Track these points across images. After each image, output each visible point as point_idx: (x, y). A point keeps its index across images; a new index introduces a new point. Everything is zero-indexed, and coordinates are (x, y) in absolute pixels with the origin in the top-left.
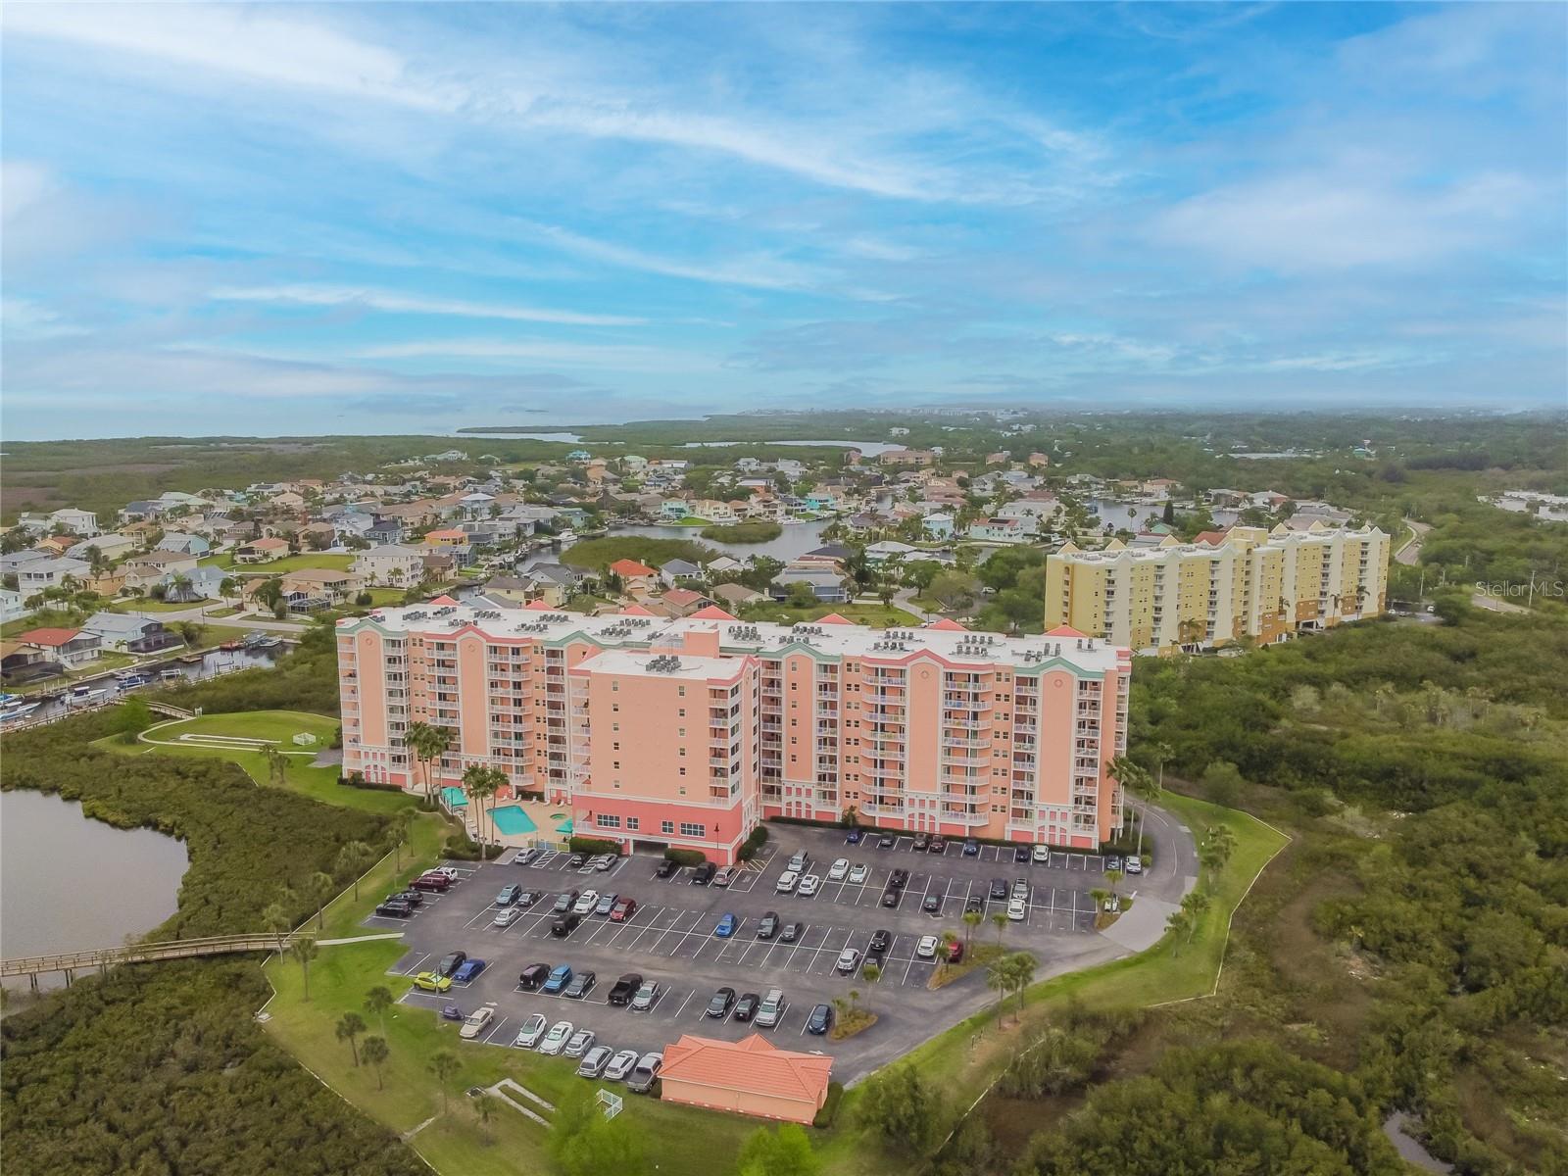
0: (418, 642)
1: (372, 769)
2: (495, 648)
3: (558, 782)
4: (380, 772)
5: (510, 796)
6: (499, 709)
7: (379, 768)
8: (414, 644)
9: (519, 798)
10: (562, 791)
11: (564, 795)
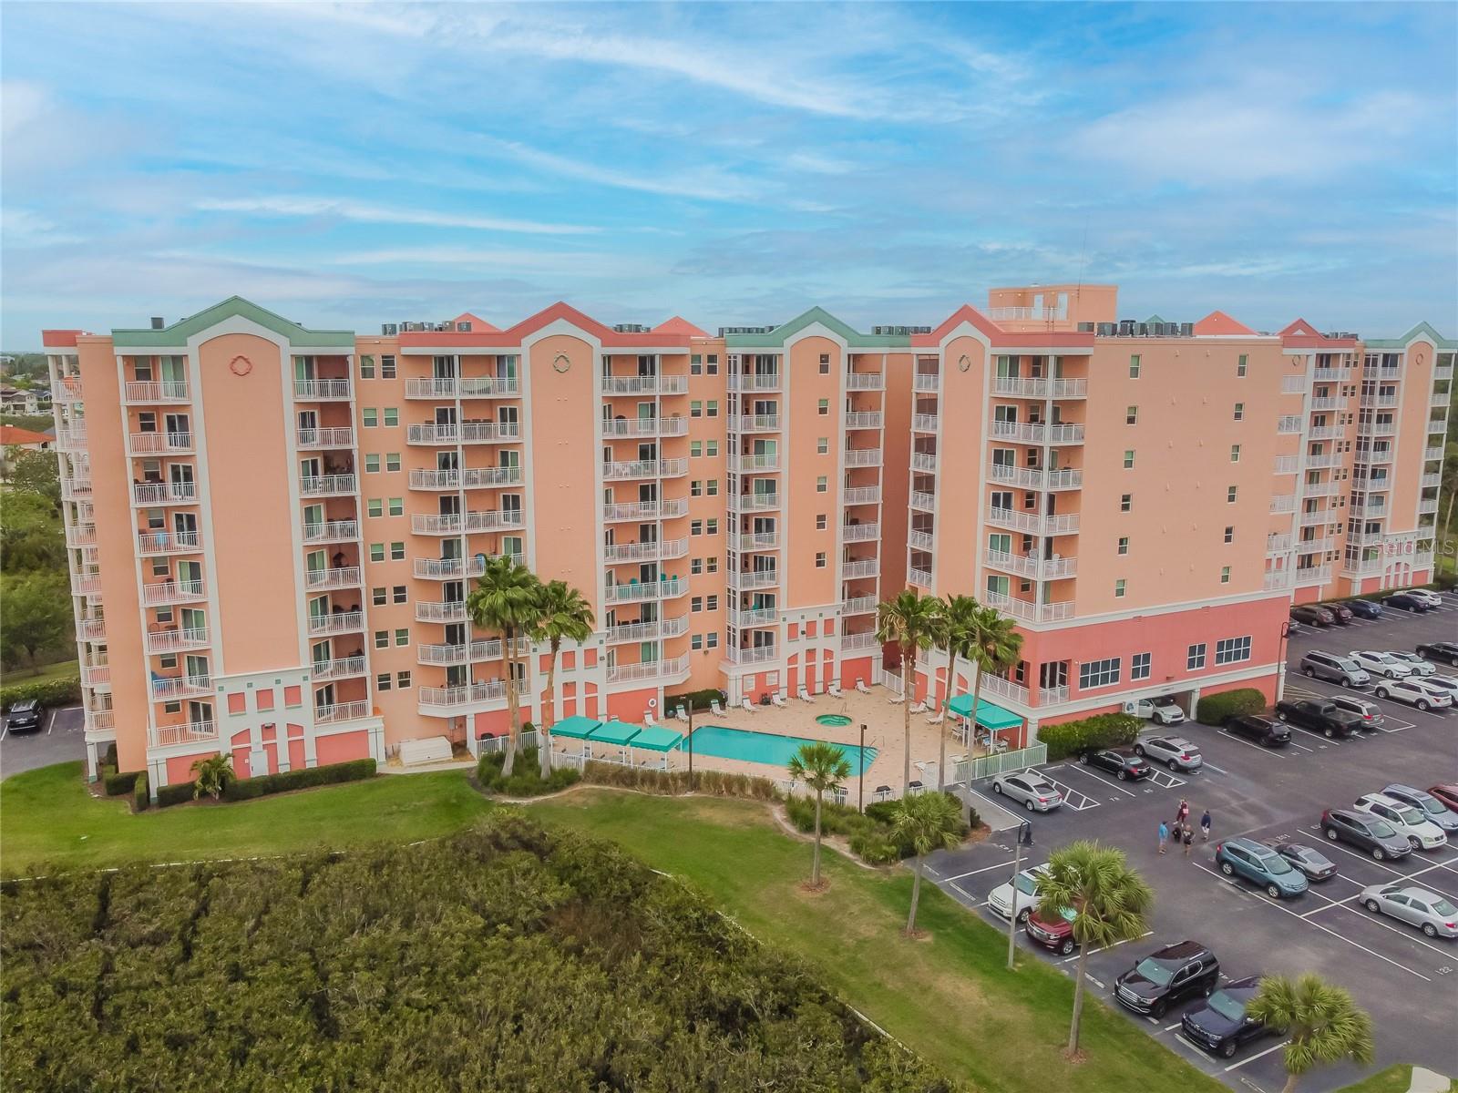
0: (378, 367)
1: (256, 738)
2: (610, 360)
3: (758, 656)
4: (282, 739)
6: (617, 510)
7: (281, 732)
8: (367, 373)
10: (768, 675)
11: (772, 682)
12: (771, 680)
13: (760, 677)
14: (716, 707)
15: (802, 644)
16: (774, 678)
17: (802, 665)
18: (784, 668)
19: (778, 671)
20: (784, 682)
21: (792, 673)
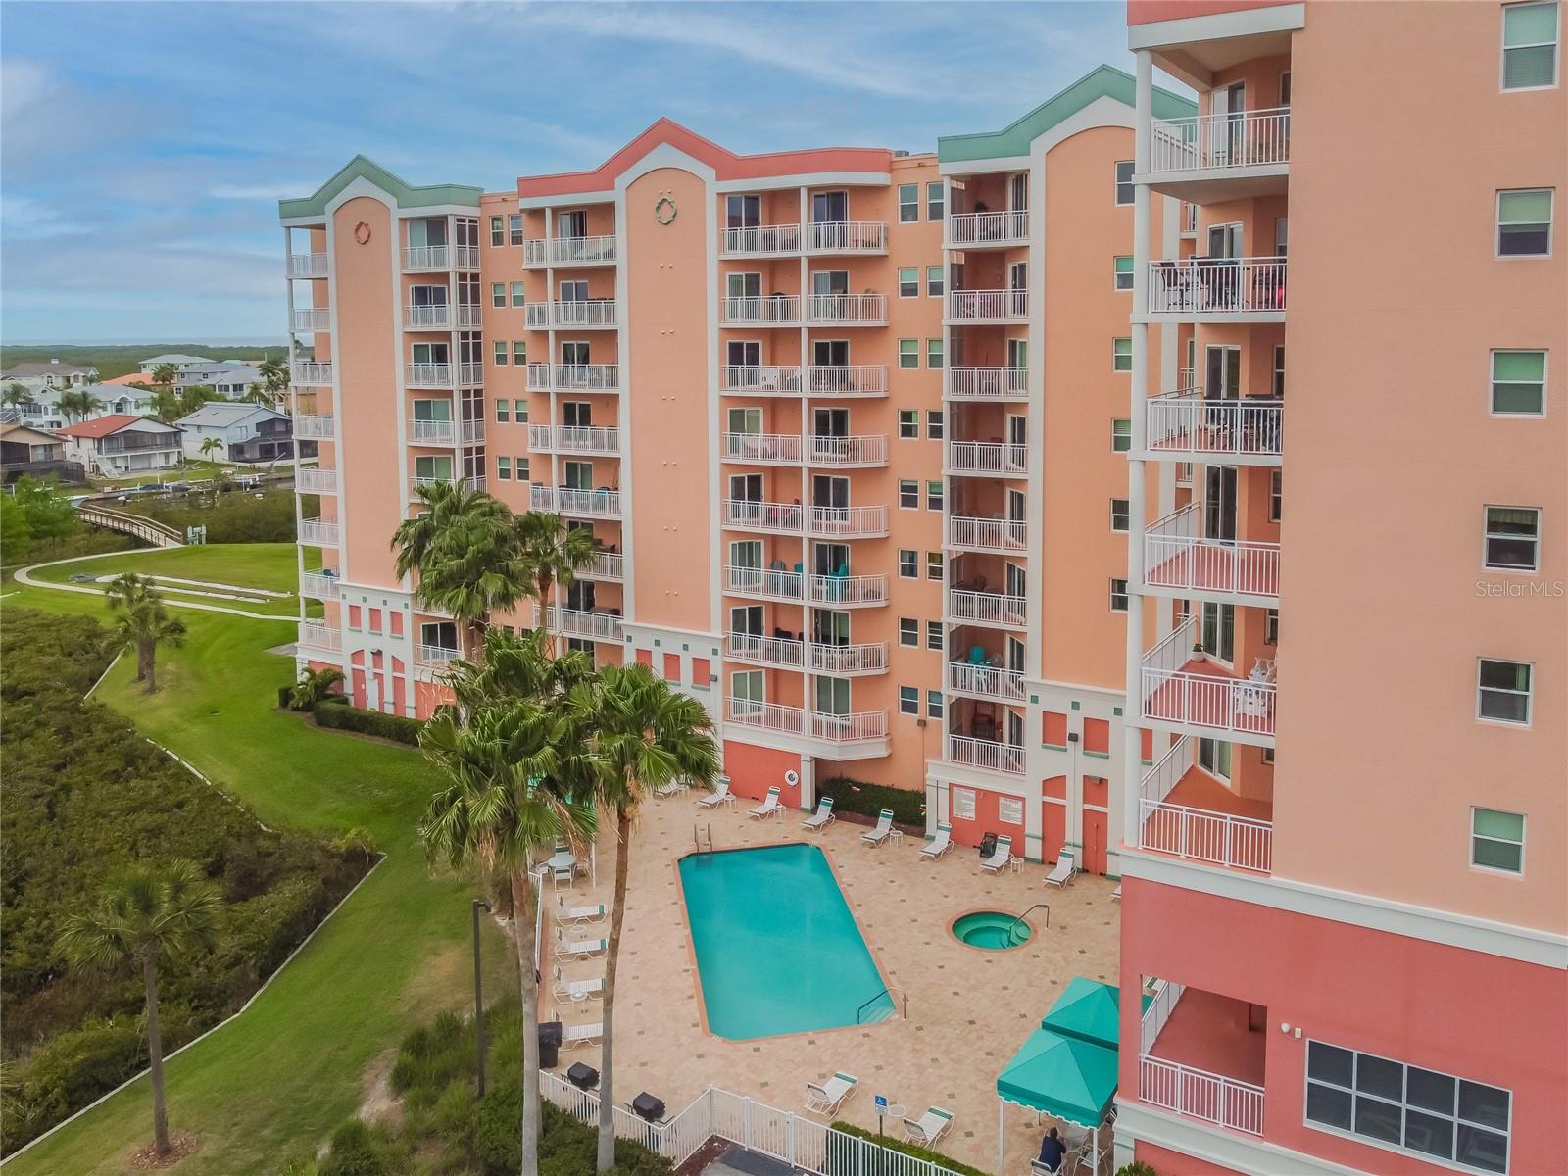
1: (368, 663)
2: (752, 199)
3: (987, 758)
5: (789, 799)
6: (759, 447)
7: (387, 663)
9: (825, 811)
10: (1001, 800)
11: (1009, 817)
12: (1009, 813)
13: (987, 800)
14: (884, 824)
15: (1074, 763)
16: (1015, 810)
17: (1074, 804)
18: (1035, 800)
19: (1023, 799)
20: (1034, 826)
21: (1053, 816)
